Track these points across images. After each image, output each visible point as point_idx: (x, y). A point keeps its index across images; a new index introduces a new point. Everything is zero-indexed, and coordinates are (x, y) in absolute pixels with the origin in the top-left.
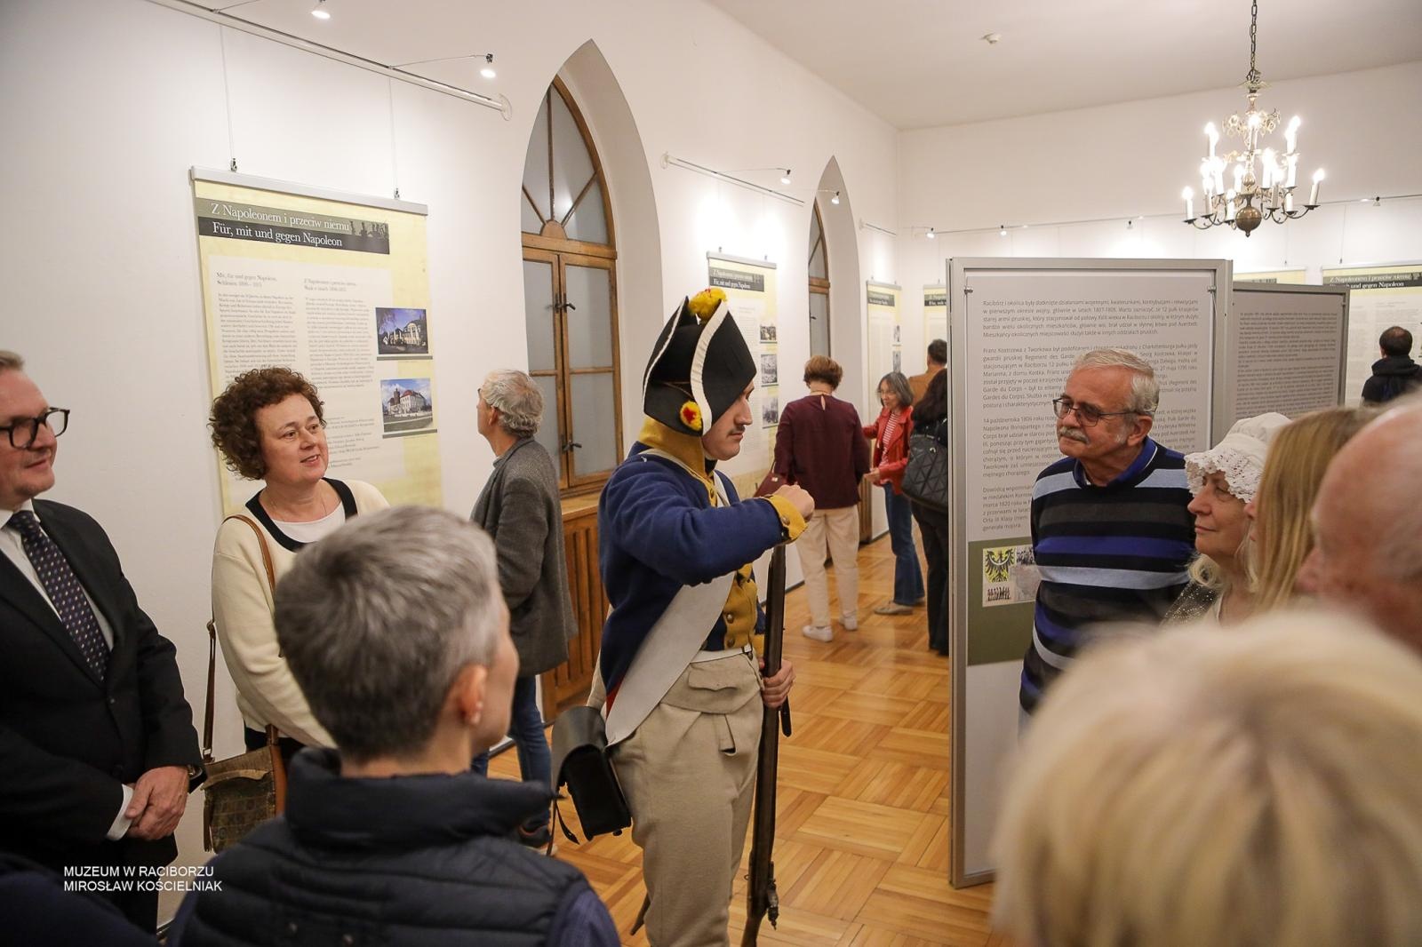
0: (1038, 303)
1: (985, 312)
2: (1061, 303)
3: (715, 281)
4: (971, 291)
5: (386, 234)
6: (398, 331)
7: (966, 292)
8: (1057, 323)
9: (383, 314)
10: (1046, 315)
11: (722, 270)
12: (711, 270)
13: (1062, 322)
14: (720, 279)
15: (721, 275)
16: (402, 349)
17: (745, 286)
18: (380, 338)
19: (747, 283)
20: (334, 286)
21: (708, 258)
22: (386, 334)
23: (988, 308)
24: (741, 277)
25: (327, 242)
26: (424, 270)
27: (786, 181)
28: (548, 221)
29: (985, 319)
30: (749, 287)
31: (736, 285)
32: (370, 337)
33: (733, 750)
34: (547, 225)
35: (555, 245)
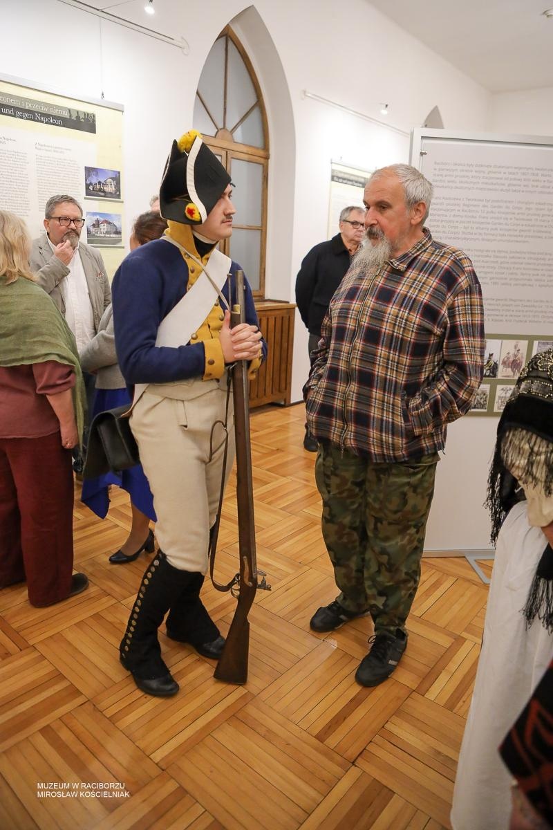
0: (477, 165)
1: (435, 169)
2: (495, 166)
3: (335, 179)
4: (425, 154)
5: (94, 121)
6: (100, 183)
7: (422, 154)
8: (490, 181)
9: (89, 171)
10: (482, 175)
11: (341, 172)
12: (333, 171)
13: (495, 181)
14: (339, 178)
15: (340, 175)
16: (102, 194)
17: (359, 185)
18: (87, 186)
19: (360, 183)
20: (56, 149)
21: (332, 163)
22: (91, 184)
23: (437, 167)
24: (356, 179)
25: (51, 121)
26: (120, 147)
27: (384, 112)
28: (221, 129)
29: (435, 175)
30: (361, 185)
31: (351, 183)
32: (80, 184)
33: (186, 426)
34: (220, 132)
35: (225, 145)
